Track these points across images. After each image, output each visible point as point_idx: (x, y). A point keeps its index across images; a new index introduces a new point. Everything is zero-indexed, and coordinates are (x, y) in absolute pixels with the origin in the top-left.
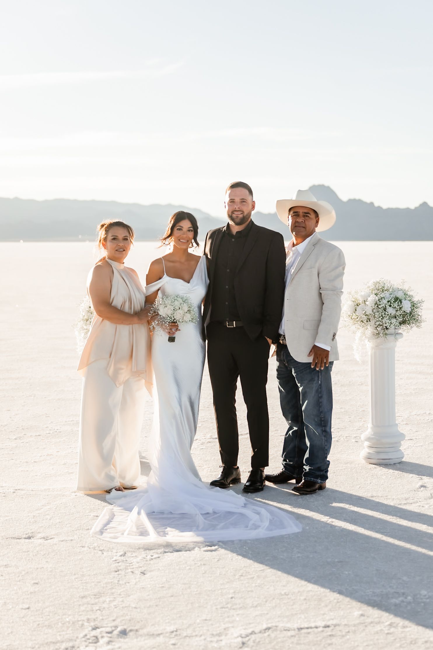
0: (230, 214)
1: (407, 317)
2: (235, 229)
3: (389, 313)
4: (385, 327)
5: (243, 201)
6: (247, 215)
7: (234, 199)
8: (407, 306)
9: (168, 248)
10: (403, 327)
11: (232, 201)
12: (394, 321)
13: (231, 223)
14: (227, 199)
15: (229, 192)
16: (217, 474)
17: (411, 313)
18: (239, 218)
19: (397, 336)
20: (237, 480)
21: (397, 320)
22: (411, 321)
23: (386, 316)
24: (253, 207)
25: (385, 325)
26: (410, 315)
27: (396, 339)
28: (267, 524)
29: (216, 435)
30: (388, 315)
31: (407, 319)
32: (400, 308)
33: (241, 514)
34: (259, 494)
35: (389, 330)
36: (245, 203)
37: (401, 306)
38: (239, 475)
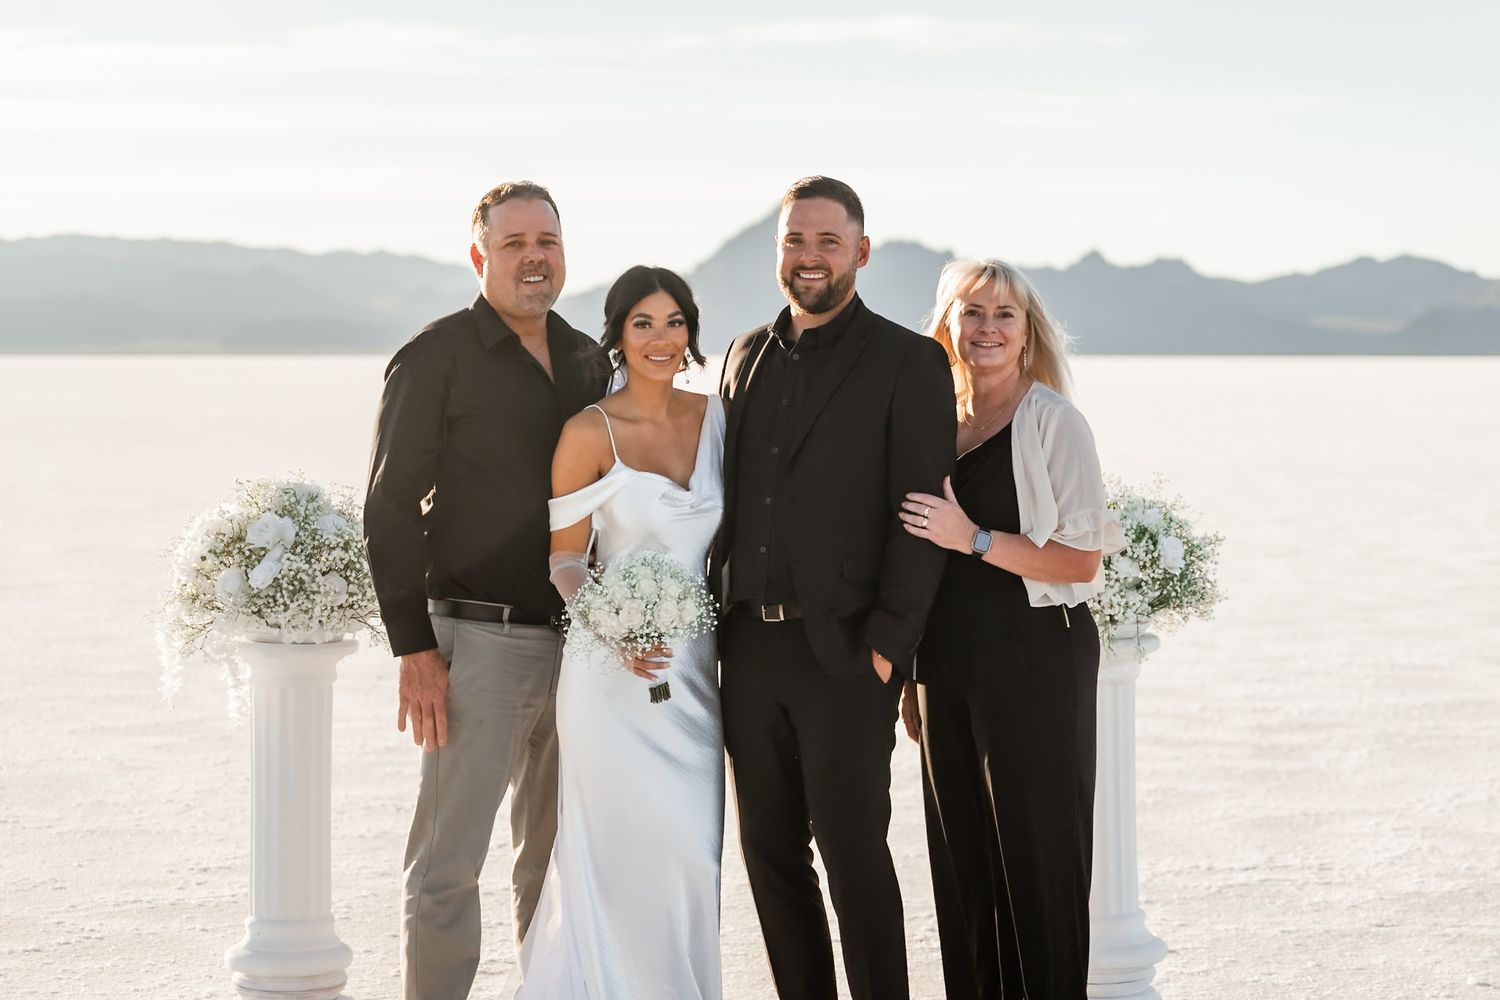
0: (788, 278)
1: (1174, 585)
3: (1122, 577)
4: (1108, 618)
5: (828, 239)
6: (839, 282)
7: (800, 234)
8: (1172, 555)
10: (1162, 616)
11: (795, 239)
12: (1134, 597)
13: (791, 305)
15: (789, 207)
17: (1183, 576)
18: (814, 292)
19: (1145, 645)
21: (1144, 594)
22: (1185, 600)
23: (1112, 583)
24: (863, 256)
25: (1108, 611)
26: (1181, 581)
27: (1142, 653)
30: (1117, 580)
31: (1174, 594)
32: (1154, 561)
35: (1119, 627)
36: (834, 246)
37: (1155, 555)
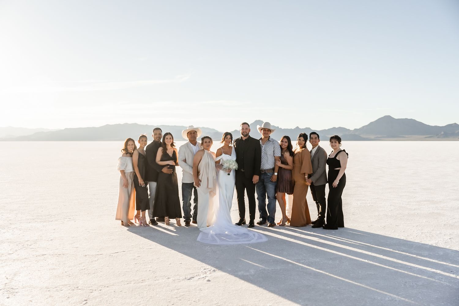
2: (244, 138)
9: (223, 145)
11: (243, 129)
13: (242, 136)
14: (241, 128)
15: (242, 126)
16: (238, 221)
20: (244, 223)
24: (250, 131)
28: (256, 238)
29: (238, 208)
33: (247, 234)
34: (254, 228)
36: (247, 130)
38: (245, 221)
